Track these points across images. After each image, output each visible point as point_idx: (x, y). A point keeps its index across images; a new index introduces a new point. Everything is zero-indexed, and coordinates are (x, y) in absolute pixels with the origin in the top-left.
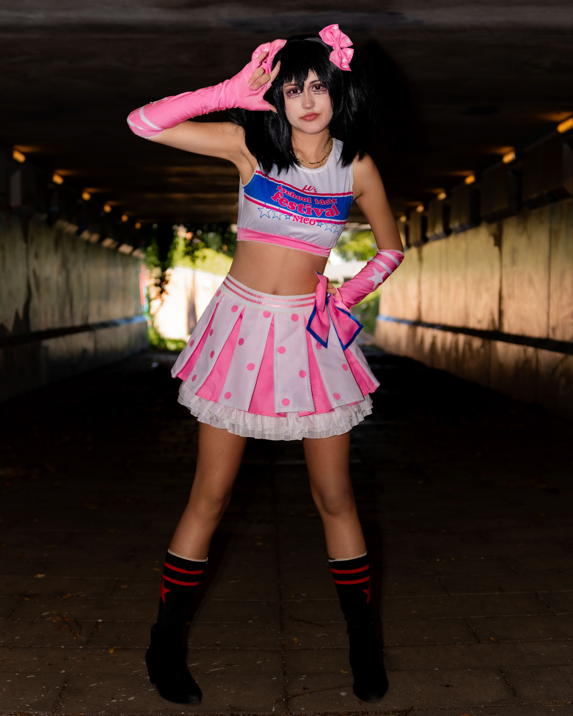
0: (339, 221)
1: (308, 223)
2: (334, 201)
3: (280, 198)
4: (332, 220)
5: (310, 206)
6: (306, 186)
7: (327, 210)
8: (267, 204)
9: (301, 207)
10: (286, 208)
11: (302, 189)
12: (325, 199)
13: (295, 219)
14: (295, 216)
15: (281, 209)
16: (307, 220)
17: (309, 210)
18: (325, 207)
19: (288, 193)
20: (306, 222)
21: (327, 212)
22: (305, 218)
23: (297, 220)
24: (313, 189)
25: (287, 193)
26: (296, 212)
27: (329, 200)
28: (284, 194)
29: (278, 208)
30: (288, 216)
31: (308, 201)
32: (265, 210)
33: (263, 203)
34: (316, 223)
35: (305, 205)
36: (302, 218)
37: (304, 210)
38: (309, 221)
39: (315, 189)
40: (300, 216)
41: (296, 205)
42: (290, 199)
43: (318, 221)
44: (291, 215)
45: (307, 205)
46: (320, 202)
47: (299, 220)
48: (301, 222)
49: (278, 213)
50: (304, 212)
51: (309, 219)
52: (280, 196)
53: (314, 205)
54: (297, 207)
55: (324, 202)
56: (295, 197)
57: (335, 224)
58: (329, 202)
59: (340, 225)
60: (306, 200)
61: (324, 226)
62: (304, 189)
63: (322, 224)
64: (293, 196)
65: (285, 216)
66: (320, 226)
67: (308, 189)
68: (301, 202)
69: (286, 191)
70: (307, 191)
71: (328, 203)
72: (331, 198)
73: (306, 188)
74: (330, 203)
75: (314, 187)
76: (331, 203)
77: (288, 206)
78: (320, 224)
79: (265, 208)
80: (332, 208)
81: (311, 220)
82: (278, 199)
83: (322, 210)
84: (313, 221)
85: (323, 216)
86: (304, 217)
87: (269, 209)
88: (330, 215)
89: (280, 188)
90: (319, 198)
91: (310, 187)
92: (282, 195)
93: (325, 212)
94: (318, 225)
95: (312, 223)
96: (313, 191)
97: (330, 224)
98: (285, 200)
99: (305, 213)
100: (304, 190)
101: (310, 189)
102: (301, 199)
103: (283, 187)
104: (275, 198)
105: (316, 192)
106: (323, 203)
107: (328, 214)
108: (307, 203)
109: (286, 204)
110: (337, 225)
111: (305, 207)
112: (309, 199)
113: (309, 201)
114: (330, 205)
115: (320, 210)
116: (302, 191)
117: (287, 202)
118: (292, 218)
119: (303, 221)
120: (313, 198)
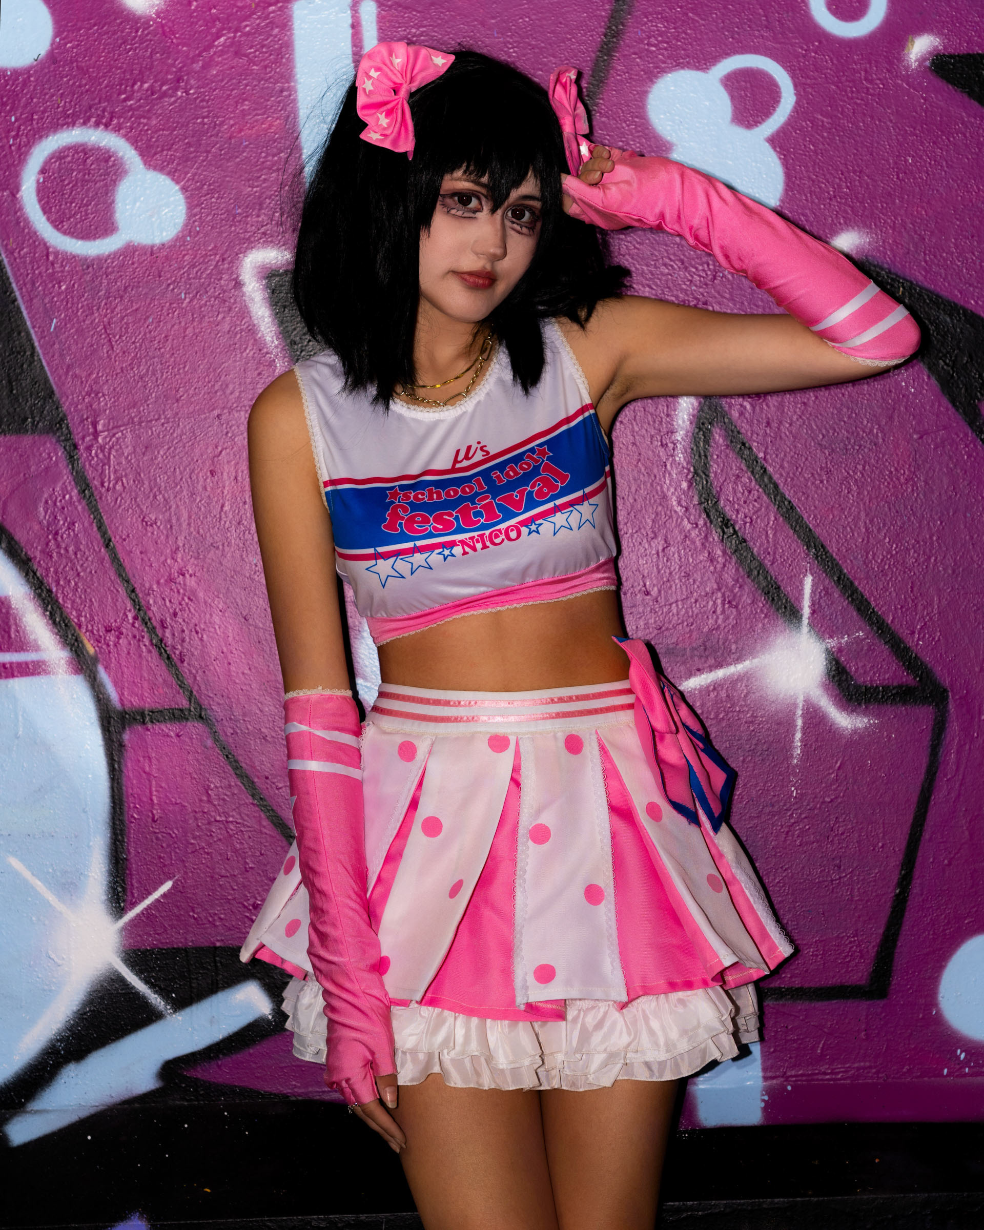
0: (579, 494)
1: (503, 540)
2: (542, 453)
3: (402, 518)
4: (559, 502)
5: (487, 497)
6: (458, 452)
7: (533, 487)
8: (381, 549)
9: (465, 513)
10: (431, 536)
11: (449, 466)
12: (517, 459)
13: (467, 549)
14: (463, 542)
15: (419, 543)
16: (497, 536)
17: (488, 508)
18: (526, 479)
19: (420, 496)
20: (497, 541)
21: (536, 488)
22: (491, 534)
23: (474, 549)
24: (479, 450)
25: (416, 497)
26: (460, 531)
27: (529, 457)
28: (411, 504)
29: (410, 545)
30: (447, 552)
31: (476, 488)
32: (384, 566)
33: (371, 551)
34: (524, 530)
35: (473, 503)
36: (482, 536)
37: (478, 514)
38: (503, 536)
39: (482, 449)
40: (475, 534)
41: (451, 515)
42: (430, 508)
43: (524, 523)
44: (452, 544)
45: (480, 500)
46: (508, 475)
47: (479, 546)
48: (485, 547)
49: (417, 556)
50: (479, 521)
51: (500, 531)
52: (401, 514)
53: (495, 490)
54: (457, 518)
55: (518, 470)
56: (439, 496)
57: (571, 509)
58: (530, 462)
59: (586, 503)
60: (471, 488)
61: (546, 526)
62: (456, 461)
63: (540, 525)
64: (435, 496)
65: (439, 554)
66: (538, 532)
67: (467, 457)
68: (462, 499)
69: (412, 496)
70: (465, 463)
71: (529, 465)
72: (532, 450)
73: (461, 457)
74: (532, 464)
75: (479, 443)
76: (537, 461)
77: (435, 528)
78: (533, 527)
79: (380, 562)
80: (544, 474)
81: (507, 530)
82: (401, 524)
83: (521, 493)
84: (512, 530)
85: (531, 505)
86: (487, 532)
87: (392, 560)
88: (547, 494)
89: (395, 495)
90: (501, 467)
91: (469, 448)
92: (405, 510)
93: (530, 493)
94: (530, 533)
95: (513, 535)
96: (479, 456)
97: (558, 514)
98: (419, 519)
99: (482, 521)
100: (458, 466)
101: (470, 455)
102: (456, 492)
103: (402, 487)
104: (392, 526)
105: (488, 453)
106: (516, 473)
107: (540, 493)
108: (477, 494)
109: (427, 526)
110: (576, 507)
111: (476, 508)
112: (478, 481)
113: (481, 487)
114: (537, 468)
115: (515, 494)
116: (453, 470)
117: (426, 520)
118: (458, 550)
119: (488, 544)
120: (485, 474)
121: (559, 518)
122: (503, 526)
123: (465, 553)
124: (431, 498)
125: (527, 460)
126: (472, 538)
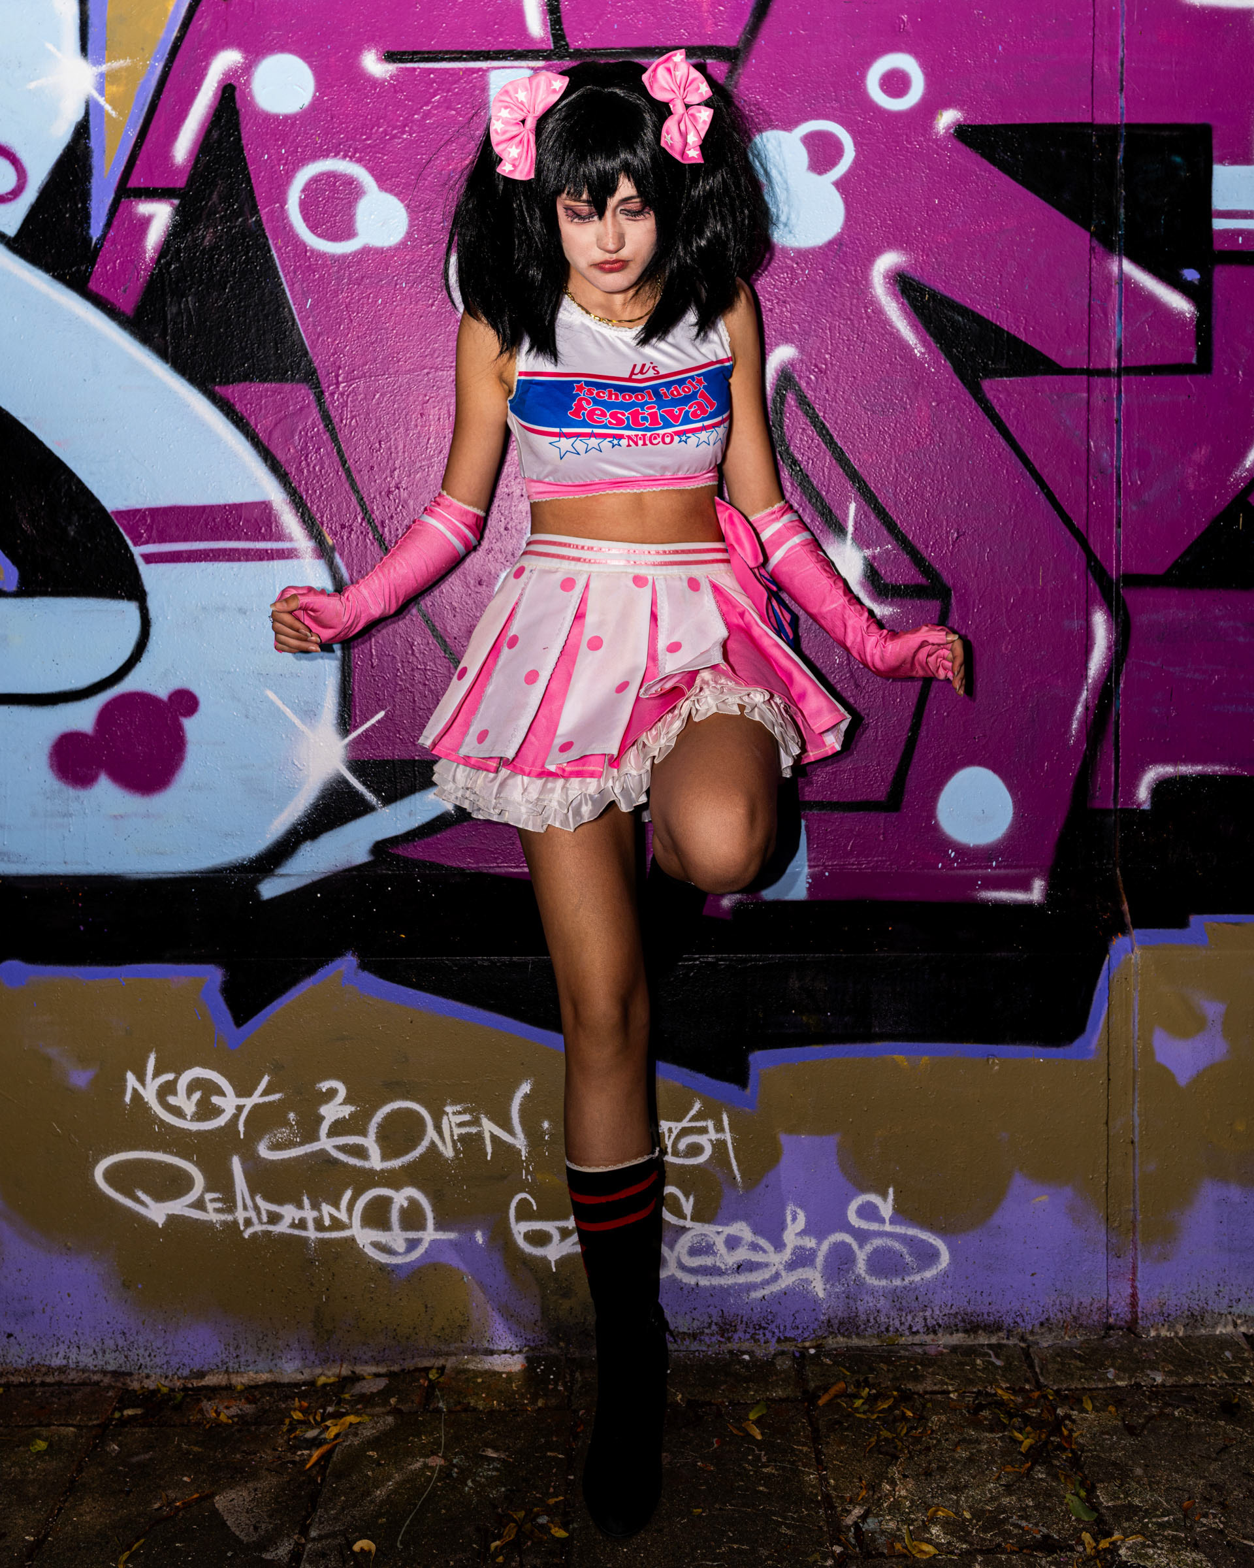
1: (659, 442)
2: (700, 382)
3: (586, 409)
4: (706, 423)
5: (654, 407)
6: (635, 366)
7: (690, 407)
8: (565, 430)
9: (635, 415)
10: (605, 427)
11: (627, 376)
12: (681, 382)
13: (631, 443)
14: (629, 437)
15: (595, 431)
16: (655, 438)
17: (653, 416)
18: (685, 400)
19: (602, 394)
20: (655, 442)
21: (692, 409)
22: (651, 436)
23: (636, 444)
24: (651, 369)
25: (598, 394)
26: (628, 428)
27: (689, 382)
28: (593, 399)
29: (588, 430)
30: (615, 442)
31: (646, 398)
32: (565, 443)
33: (557, 430)
34: (676, 438)
35: (643, 409)
36: (644, 436)
37: (645, 419)
38: (660, 439)
39: (654, 368)
40: (640, 433)
41: (624, 415)
42: (608, 405)
43: (678, 433)
44: (620, 437)
45: (648, 408)
46: (672, 393)
47: (640, 442)
48: (645, 444)
49: (593, 439)
50: (644, 424)
51: (658, 435)
52: (585, 405)
53: (660, 403)
54: (628, 418)
55: (680, 391)
56: (617, 398)
57: (713, 430)
58: (690, 387)
60: (642, 397)
61: (693, 439)
62: (632, 373)
63: (690, 437)
64: (613, 397)
65: (609, 442)
66: (686, 442)
67: (641, 372)
68: (634, 404)
69: (595, 392)
70: (640, 377)
71: (688, 389)
72: (692, 377)
73: (637, 370)
74: (692, 389)
75: (652, 364)
76: (696, 388)
77: (609, 422)
78: (684, 438)
79: (563, 439)
80: (700, 400)
81: (664, 435)
82: (583, 414)
83: (680, 410)
84: (668, 437)
85: (687, 421)
86: (649, 434)
87: (573, 439)
88: (700, 415)
89: (580, 389)
90: (668, 385)
91: (644, 366)
92: (589, 403)
93: (687, 412)
94: (680, 442)
95: (668, 440)
96: (651, 373)
97: (704, 432)
98: (598, 412)
99: (647, 424)
100: (634, 377)
101: (644, 371)
102: (630, 398)
103: (587, 383)
104: (576, 414)
105: (658, 372)
106: (679, 394)
107: (694, 414)
108: (647, 403)
109: (604, 419)
110: (717, 429)
111: (644, 413)
112: (649, 393)
113: (650, 398)
114: (695, 393)
115: (676, 409)
116: (630, 379)
117: (604, 415)
118: (624, 442)
119: (647, 442)
120: (655, 389)
121: (703, 435)
122: (661, 432)
123: (629, 445)
124: (610, 397)
125: (688, 385)
126: (637, 436)
